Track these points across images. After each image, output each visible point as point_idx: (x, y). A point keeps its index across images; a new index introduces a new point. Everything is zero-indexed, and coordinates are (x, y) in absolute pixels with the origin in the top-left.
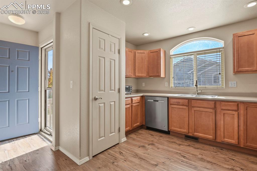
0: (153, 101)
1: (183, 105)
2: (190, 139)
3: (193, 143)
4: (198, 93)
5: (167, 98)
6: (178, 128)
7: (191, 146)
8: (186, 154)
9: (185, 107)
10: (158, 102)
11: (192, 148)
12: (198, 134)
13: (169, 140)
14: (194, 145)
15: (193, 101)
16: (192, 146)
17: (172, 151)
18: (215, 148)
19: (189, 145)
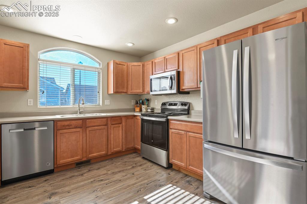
0: (23, 130)
1: (76, 127)
2: (82, 165)
3: (90, 167)
4: (80, 112)
5: (53, 121)
6: (69, 158)
7: (92, 170)
8: (100, 178)
9: (78, 130)
10: (35, 130)
11: (95, 171)
12: (93, 155)
13: (64, 178)
14: (92, 167)
15: (88, 120)
16: (94, 170)
17: (85, 184)
18: (107, 161)
19: (89, 171)
